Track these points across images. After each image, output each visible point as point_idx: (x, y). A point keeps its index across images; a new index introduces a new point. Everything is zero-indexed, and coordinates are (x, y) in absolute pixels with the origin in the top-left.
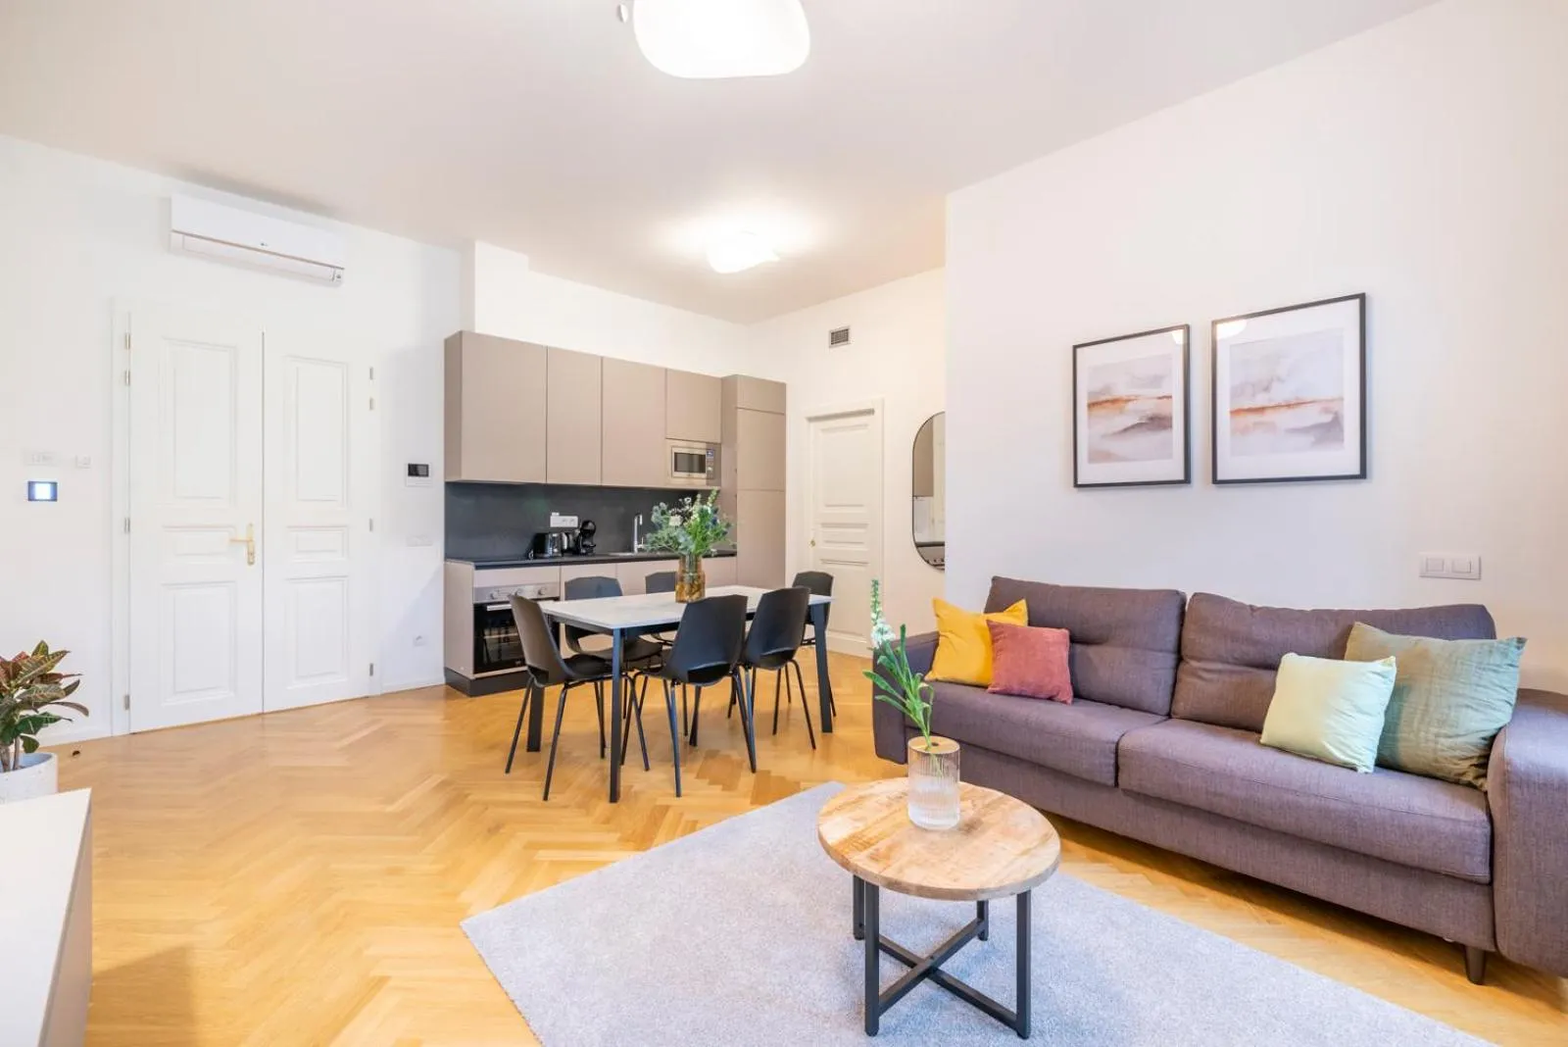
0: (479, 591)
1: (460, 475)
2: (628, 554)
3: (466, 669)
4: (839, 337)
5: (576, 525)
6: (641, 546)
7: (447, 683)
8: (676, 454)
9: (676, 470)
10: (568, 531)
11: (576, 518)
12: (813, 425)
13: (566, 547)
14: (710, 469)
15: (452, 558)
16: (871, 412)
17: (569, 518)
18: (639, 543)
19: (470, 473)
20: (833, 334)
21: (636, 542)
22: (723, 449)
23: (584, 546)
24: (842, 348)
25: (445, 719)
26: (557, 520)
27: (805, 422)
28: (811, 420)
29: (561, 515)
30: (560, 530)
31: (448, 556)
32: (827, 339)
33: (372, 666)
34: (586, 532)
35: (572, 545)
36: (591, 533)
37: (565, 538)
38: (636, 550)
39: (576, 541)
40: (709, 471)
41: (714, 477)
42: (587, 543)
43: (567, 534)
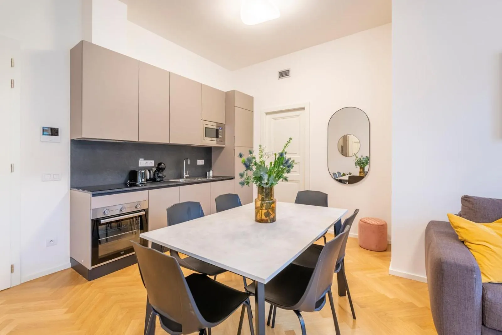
0: (95, 211)
1: (82, 134)
2: (181, 180)
3: (86, 262)
4: (284, 74)
5: (153, 165)
6: (186, 176)
7: (72, 267)
8: (206, 128)
9: (206, 136)
10: (150, 169)
11: (153, 162)
12: (268, 116)
13: (148, 178)
14: (221, 136)
15: (74, 188)
16: (303, 109)
17: (149, 162)
18: (186, 174)
19: (88, 133)
20: (280, 73)
21: (185, 174)
22: (226, 127)
23: (159, 177)
24: (285, 79)
25: (67, 312)
26: (142, 163)
27: (265, 114)
28: (267, 114)
29: (144, 160)
30: (144, 168)
31: (73, 187)
32: (277, 75)
33: (12, 267)
34: (159, 169)
35: (152, 177)
36: (163, 169)
37: (148, 173)
38: (185, 178)
39: (154, 175)
40: (220, 137)
41: (223, 140)
42: (160, 175)
43: (149, 171)
